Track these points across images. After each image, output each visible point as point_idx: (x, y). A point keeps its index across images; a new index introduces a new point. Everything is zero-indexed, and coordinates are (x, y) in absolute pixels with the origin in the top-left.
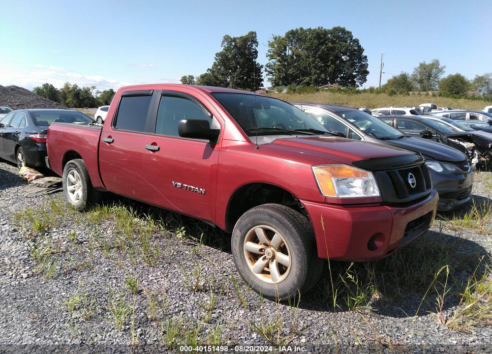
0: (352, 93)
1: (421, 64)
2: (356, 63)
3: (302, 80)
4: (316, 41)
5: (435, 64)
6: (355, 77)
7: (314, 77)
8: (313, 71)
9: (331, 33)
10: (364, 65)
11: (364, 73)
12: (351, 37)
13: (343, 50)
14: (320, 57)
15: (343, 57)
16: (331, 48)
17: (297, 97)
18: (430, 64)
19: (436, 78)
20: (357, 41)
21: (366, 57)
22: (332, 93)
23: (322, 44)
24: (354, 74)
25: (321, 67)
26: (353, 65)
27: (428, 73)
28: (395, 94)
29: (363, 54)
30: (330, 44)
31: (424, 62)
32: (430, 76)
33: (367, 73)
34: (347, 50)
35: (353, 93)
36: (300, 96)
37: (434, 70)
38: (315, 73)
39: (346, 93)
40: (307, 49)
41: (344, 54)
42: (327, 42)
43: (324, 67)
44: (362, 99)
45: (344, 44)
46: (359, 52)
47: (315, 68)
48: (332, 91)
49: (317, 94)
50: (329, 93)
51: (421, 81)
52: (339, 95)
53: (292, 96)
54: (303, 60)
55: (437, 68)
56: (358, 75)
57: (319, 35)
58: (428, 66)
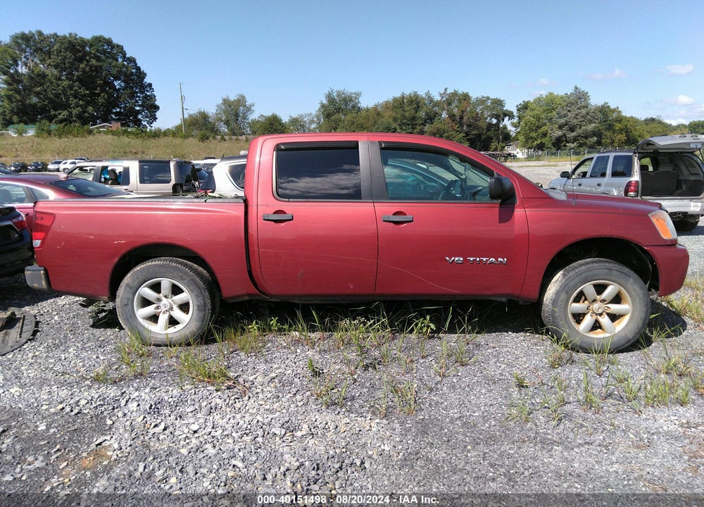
0: (146, 137)
1: (224, 100)
2: (137, 93)
3: (55, 116)
4: (69, 54)
5: (241, 101)
6: (138, 112)
7: (75, 112)
8: (73, 101)
9: (91, 46)
10: (149, 96)
11: (152, 108)
12: (124, 54)
13: (114, 72)
14: (80, 80)
15: (116, 83)
16: (96, 67)
17: (57, 143)
18: (236, 101)
19: (245, 118)
20: (132, 60)
21: (150, 85)
22: (116, 137)
23: (80, 60)
24: (137, 108)
25: (85, 95)
26: (132, 96)
27: (234, 111)
28: (207, 138)
29: (145, 80)
30: (94, 62)
31: (228, 97)
32: (237, 115)
33: (157, 108)
34: (119, 72)
35: (149, 137)
36: (61, 140)
37: (242, 108)
38: (77, 105)
39: (137, 138)
40: (56, 67)
41: (117, 78)
42: (88, 58)
43: (88, 95)
44: (164, 146)
45: (114, 63)
46: (139, 77)
47: (75, 97)
48: (114, 133)
49: (90, 138)
50: (110, 136)
51: (227, 123)
52: (127, 140)
53: (47, 142)
54: (52, 83)
55: (245, 106)
56: (143, 111)
57: (74, 46)
58: (233, 102)
